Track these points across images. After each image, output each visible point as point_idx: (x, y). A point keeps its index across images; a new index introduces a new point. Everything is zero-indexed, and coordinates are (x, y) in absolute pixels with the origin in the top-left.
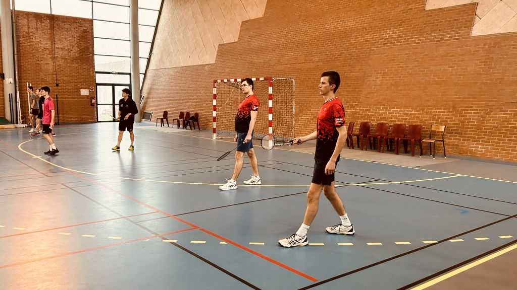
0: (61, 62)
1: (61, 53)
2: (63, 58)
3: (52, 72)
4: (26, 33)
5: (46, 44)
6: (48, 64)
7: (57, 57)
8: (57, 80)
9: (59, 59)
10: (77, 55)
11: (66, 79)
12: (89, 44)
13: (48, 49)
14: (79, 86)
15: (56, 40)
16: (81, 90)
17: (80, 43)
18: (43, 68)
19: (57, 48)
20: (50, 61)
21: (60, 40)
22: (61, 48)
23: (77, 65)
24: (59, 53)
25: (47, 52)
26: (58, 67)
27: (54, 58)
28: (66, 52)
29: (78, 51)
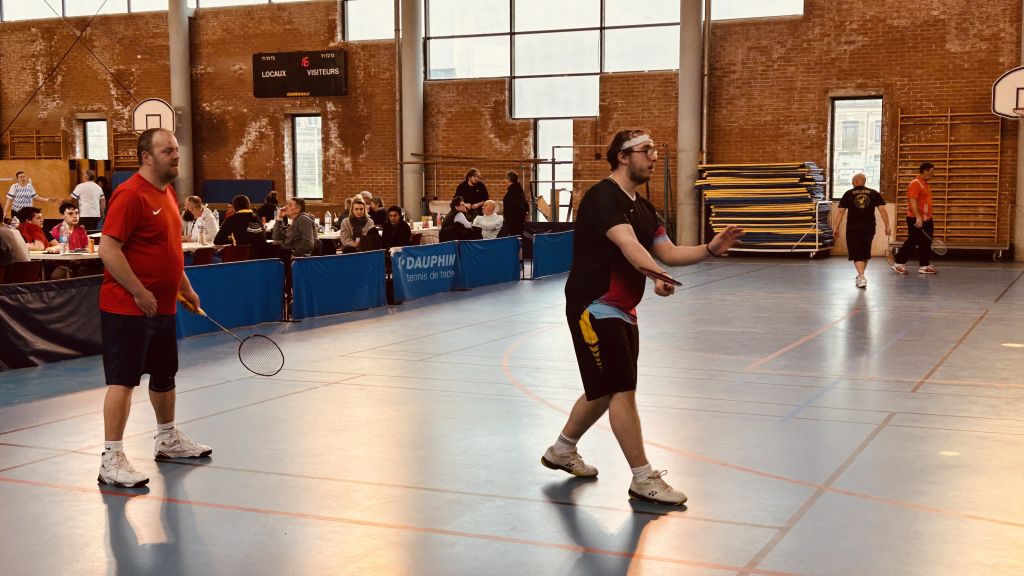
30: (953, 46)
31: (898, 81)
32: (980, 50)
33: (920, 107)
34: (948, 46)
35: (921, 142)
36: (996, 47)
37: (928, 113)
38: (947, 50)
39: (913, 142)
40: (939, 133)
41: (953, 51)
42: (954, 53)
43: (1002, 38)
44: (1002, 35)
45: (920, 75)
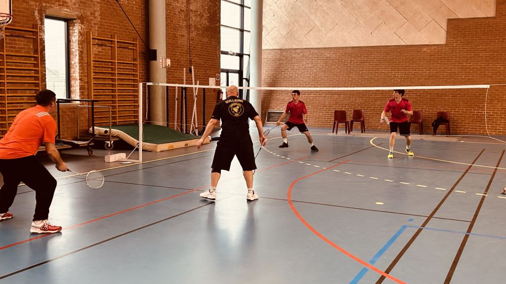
0: (194, 34)
2: (196, 28)
3: (186, 49)
5: (182, 3)
6: (184, 36)
7: (191, 25)
9: (192, 29)
10: (207, 24)
12: (217, 8)
13: (183, 11)
14: (208, 72)
16: (210, 78)
17: (210, 6)
18: (179, 43)
19: (191, 10)
20: (185, 32)
22: (195, 11)
24: (194, 19)
25: (183, 16)
26: (191, 43)
27: (189, 27)
28: (198, 19)
29: (208, 17)
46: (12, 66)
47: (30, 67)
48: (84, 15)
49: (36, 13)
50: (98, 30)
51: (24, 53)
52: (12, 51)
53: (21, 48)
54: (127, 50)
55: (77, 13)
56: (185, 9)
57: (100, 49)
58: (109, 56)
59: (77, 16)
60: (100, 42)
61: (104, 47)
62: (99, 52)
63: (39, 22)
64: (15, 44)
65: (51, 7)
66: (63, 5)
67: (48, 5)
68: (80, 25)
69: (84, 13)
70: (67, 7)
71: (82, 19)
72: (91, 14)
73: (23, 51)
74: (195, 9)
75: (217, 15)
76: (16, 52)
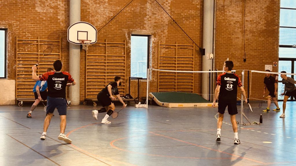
0: (249, 36)
1: (249, 26)
2: (251, 32)
3: (241, 46)
4: (222, 6)
5: (238, 17)
6: (238, 38)
7: (246, 30)
8: (245, 55)
9: (248, 33)
10: (264, 28)
11: (253, 53)
12: (275, 16)
13: (239, 22)
14: (263, 61)
15: (246, 12)
16: (266, 65)
17: (267, 15)
18: (233, 43)
19: (247, 21)
20: (240, 35)
21: (250, 12)
22: (251, 21)
23: (263, 39)
25: (238, 25)
26: (247, 42)
27: (244, 32)
28: (254, 25)
29: (265, 23)
30: (38, 9)
31: (15, 23)
32: (50, 13)
33: (25, 36)
34: (37, 9)
35: (26, 51)
36: (57, 12)
37: (29, 39)
38: (36, 11)
39: (22, 51)
40: (33, 48)
41: (39, 11)
42: (39, 13)
43: (58, 8)
44: (59, 7)
45: (24, 21)
46: (112, 61)
47: (122, 61)
48: (156, 33)
49: (126, 35)
50: (166, 40)
51: (119, 54)
52: (112, 54)
53: (117, 52)
54: (187, 50)
55: (152, 32)
56: (240, 20)
57: (167, 50)
58: (173, 54)
59: (152, 33)
60: (167, 46)
61: (170, 49)
62: (166, 52)
63: (128, 39)
64: (113, 50)
65: (135, 31)
66: (143, 29)
67: (133, 30)
68: (154, 38)
69: (157, 31)
70: (145, 29)
71: (155, 35)
72: (161, 31)
73: (118, 53)
74: (251, 20)
75: (275, 21)
76: (114, 54)
